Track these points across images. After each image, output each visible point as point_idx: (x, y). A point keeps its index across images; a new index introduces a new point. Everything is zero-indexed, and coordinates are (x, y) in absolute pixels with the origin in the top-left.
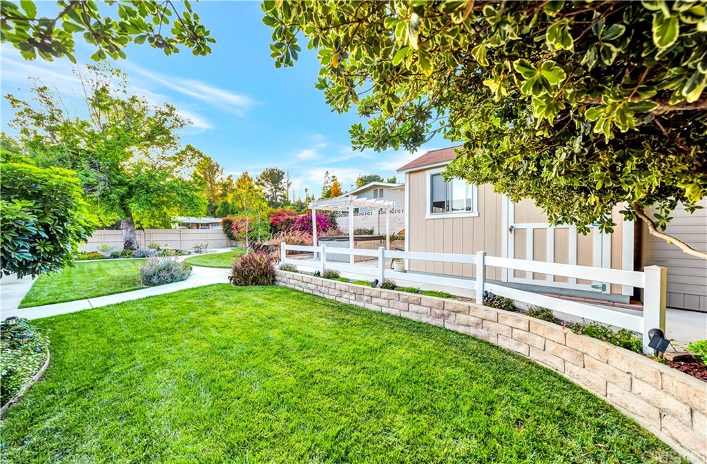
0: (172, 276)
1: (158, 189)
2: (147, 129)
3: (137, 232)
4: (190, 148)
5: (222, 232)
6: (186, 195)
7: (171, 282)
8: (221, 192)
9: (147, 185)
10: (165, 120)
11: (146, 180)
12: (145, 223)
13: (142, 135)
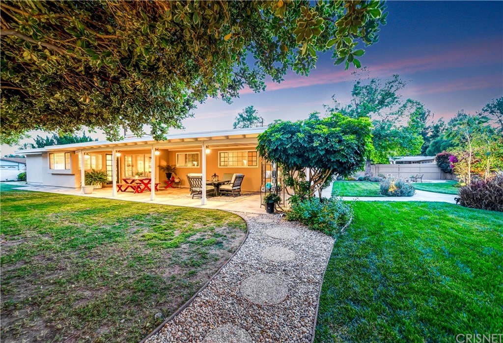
0: (402, 192)
1: (387, 135)
2: (380, 97)
3: (371, 166)
4: (409, 101)
5: (436, 166)
6: (406, 137)
7: (401, 196)
8: (431, 133)
9: (380, 134)
10: (392, 86)
11: (379, 131)
12: (376, 160)
13: (377, 102)
